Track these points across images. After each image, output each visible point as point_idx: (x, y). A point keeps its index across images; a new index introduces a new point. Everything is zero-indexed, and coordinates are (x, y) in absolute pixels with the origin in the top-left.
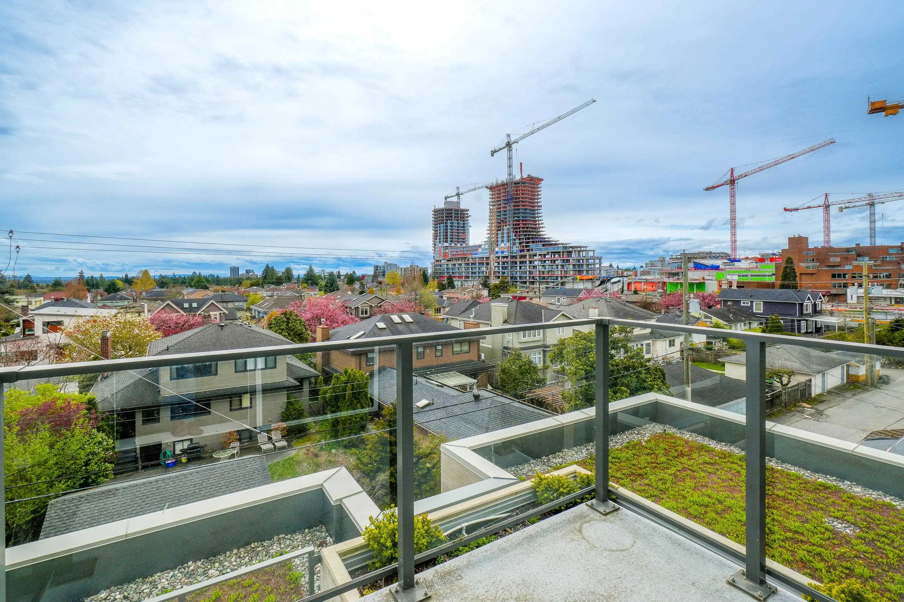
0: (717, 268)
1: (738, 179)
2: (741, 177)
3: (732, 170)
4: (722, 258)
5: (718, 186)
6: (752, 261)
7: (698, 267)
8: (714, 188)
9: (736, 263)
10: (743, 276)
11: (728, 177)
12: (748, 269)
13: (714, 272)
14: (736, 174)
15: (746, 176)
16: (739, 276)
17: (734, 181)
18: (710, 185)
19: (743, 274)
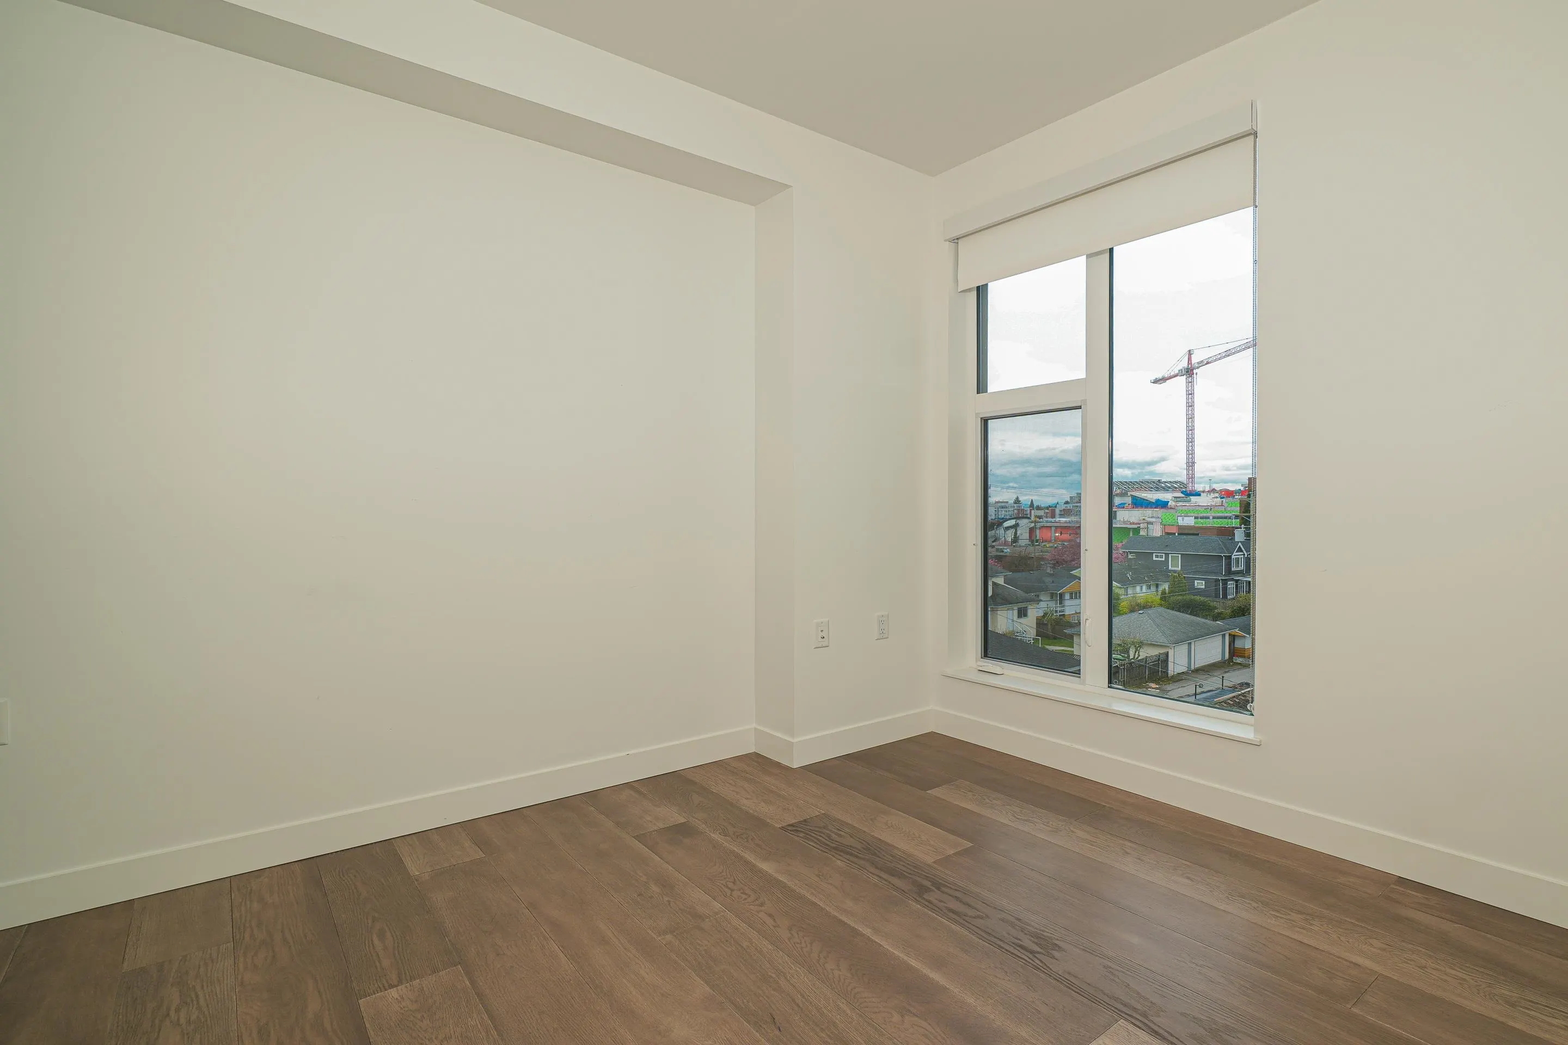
0: (1163, 505)
1: (1198, 368)
2: (1202, 364)
3: (1190, 353)
4: (1175, 489)
5: (1170, 378)
6: (1217, 495)
7: (1138, 503)
8: (1164, 379)
9: (1193, 499)
10: (1202, 518)
11: (1184, 364)
12: (1210, 508)
13: (1159, 512)
14: (1195, 360)
15: (1208, 363)
16: (1196, 518)
17: (1192, 370)
18: (1160, 376)
19: (1202, 515)
